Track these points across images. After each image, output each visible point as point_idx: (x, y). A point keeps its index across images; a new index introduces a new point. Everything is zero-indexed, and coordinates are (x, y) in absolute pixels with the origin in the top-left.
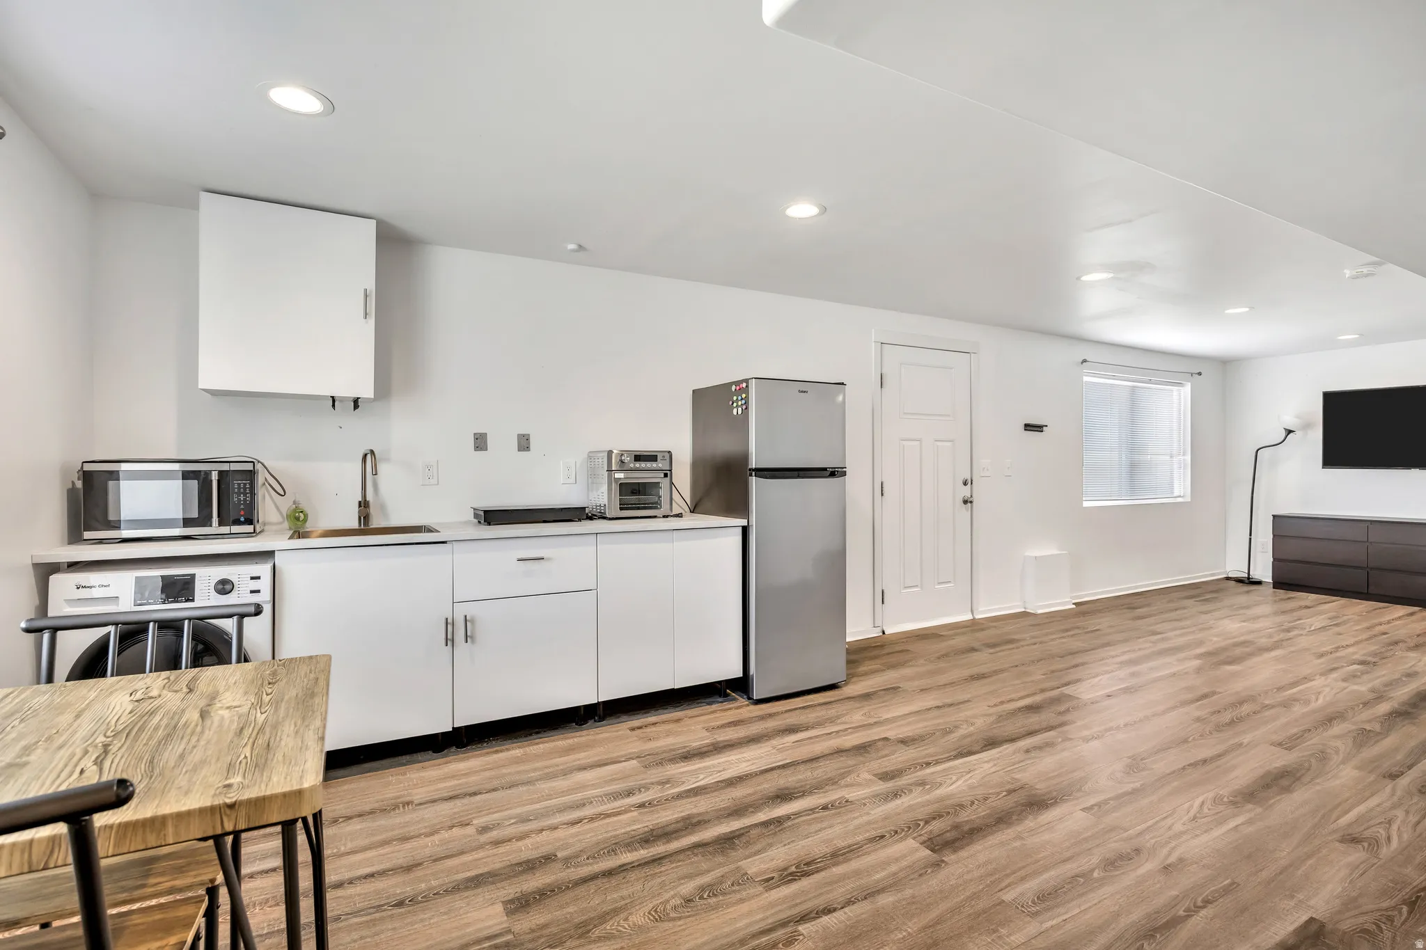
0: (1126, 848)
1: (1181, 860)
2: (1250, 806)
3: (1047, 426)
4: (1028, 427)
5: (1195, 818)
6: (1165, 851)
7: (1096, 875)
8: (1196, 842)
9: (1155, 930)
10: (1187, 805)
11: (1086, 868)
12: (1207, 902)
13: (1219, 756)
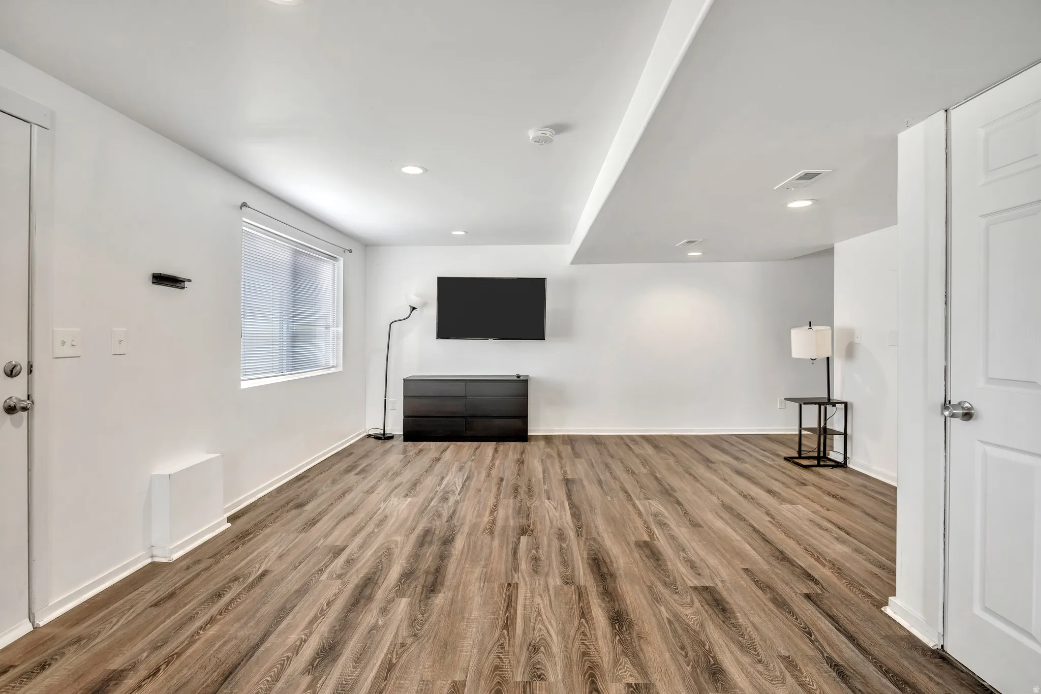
3: (190, 281)
4: (160, 279)
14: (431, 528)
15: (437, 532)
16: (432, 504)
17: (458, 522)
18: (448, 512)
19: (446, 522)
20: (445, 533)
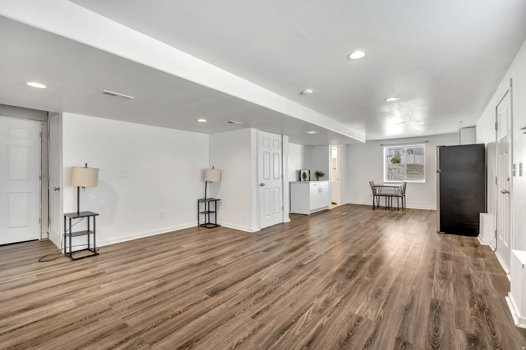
14: (347, 280)
15: (344, 276)
16: (339, 300)
17: (330, 279)
18: (331, 288)
19: (336, 281)
20: (340, 275)
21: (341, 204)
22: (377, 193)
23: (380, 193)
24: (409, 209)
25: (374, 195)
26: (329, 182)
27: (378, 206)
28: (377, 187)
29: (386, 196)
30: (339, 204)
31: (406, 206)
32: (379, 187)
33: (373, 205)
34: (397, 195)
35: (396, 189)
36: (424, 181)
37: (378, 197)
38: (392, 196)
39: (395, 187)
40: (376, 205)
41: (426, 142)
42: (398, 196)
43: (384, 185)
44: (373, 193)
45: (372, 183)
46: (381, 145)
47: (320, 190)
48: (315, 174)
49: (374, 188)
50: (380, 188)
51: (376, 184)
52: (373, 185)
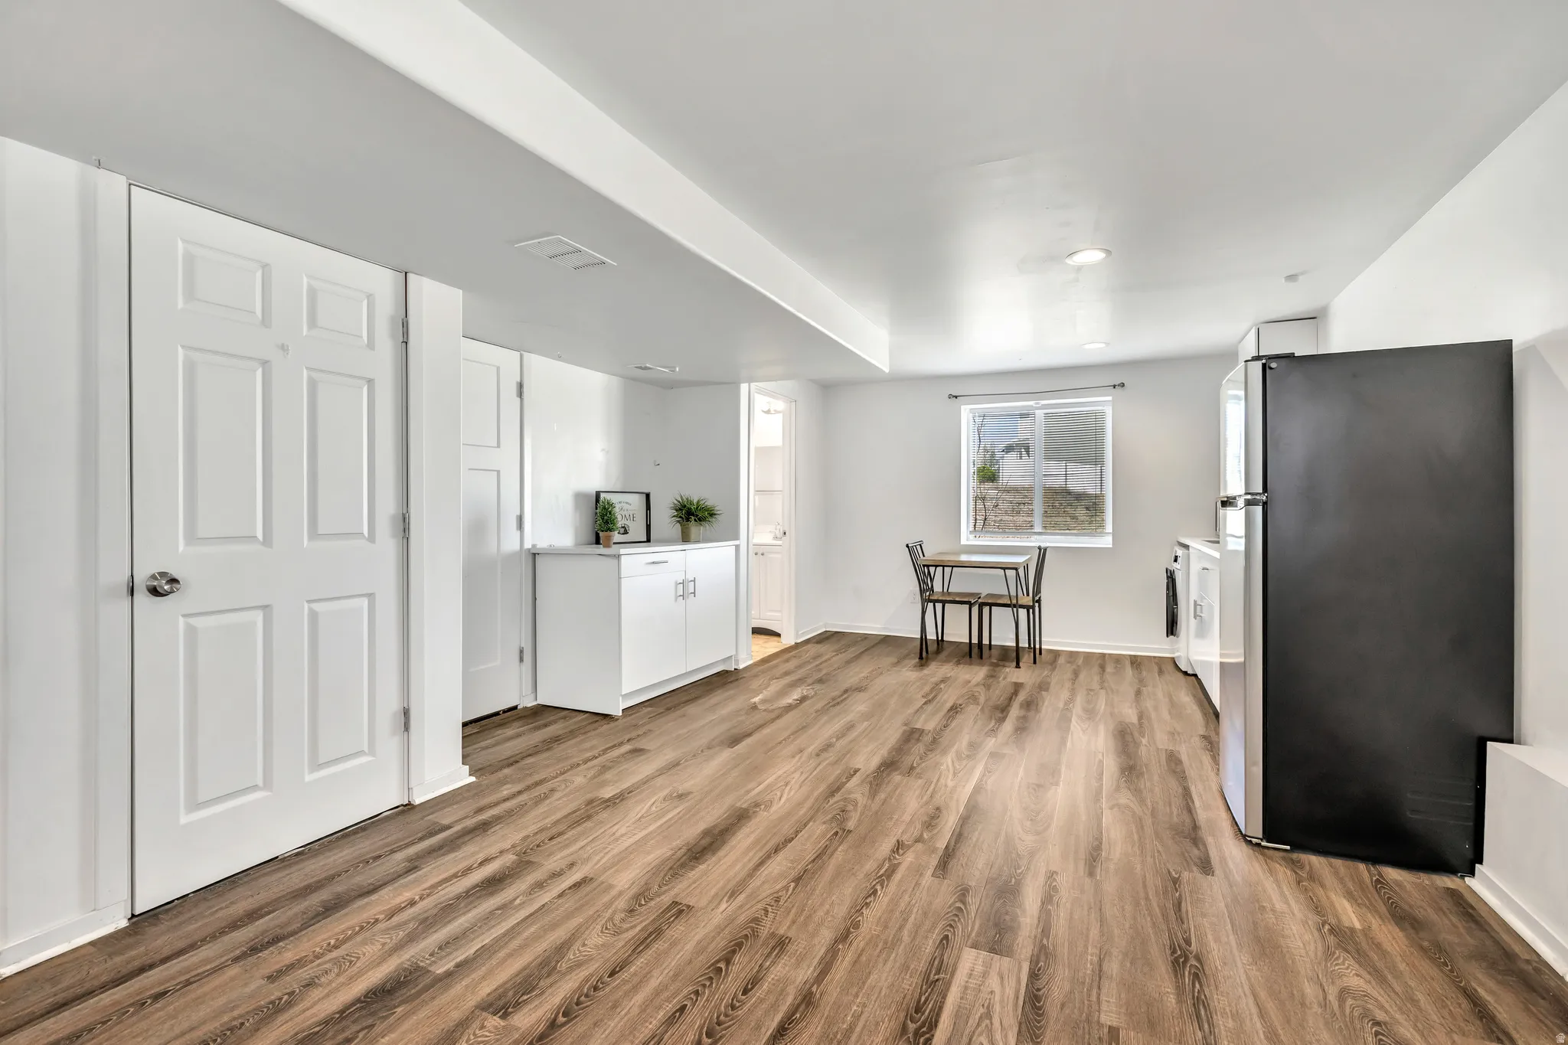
0: (824, 755)
1: (793, 757)
2: (744, 806)
5: (786, 785)
6: (803, 759)
7: (835, 740)
8: (785, 769)
9: (804, 728)
10: (792, 793)
11: (841, 741)
12: (780, 743)
13: (761, 863)
21: (797, 638)
22: (938, 588)
23: (945, 590)
24: (1056, 654)
25: (925, 601)
26: (737, 547)
27: (940, 642)
28: (936, 566)
29: (971, 605)
30: (788, 639)
31: (1043, 639)
32: (944, 566)
33: (919, 637)
34: (1014, 602)
35: (1011, 573)
36: (1106, 542)
37: (939, 606)
38: (991, 605)
39: (1004, 569)
40: (931, 635)
41: (1114, 386)
42: (1015, 606)
43: (964, 558)
44: (922, 592)
45: (918, 547)
46: (951, 396)
47: (686, 589)
48: (677, 510)
49: (924, 572)
50: (948, 570)
51: (931, 552)
52: (921, 561)
